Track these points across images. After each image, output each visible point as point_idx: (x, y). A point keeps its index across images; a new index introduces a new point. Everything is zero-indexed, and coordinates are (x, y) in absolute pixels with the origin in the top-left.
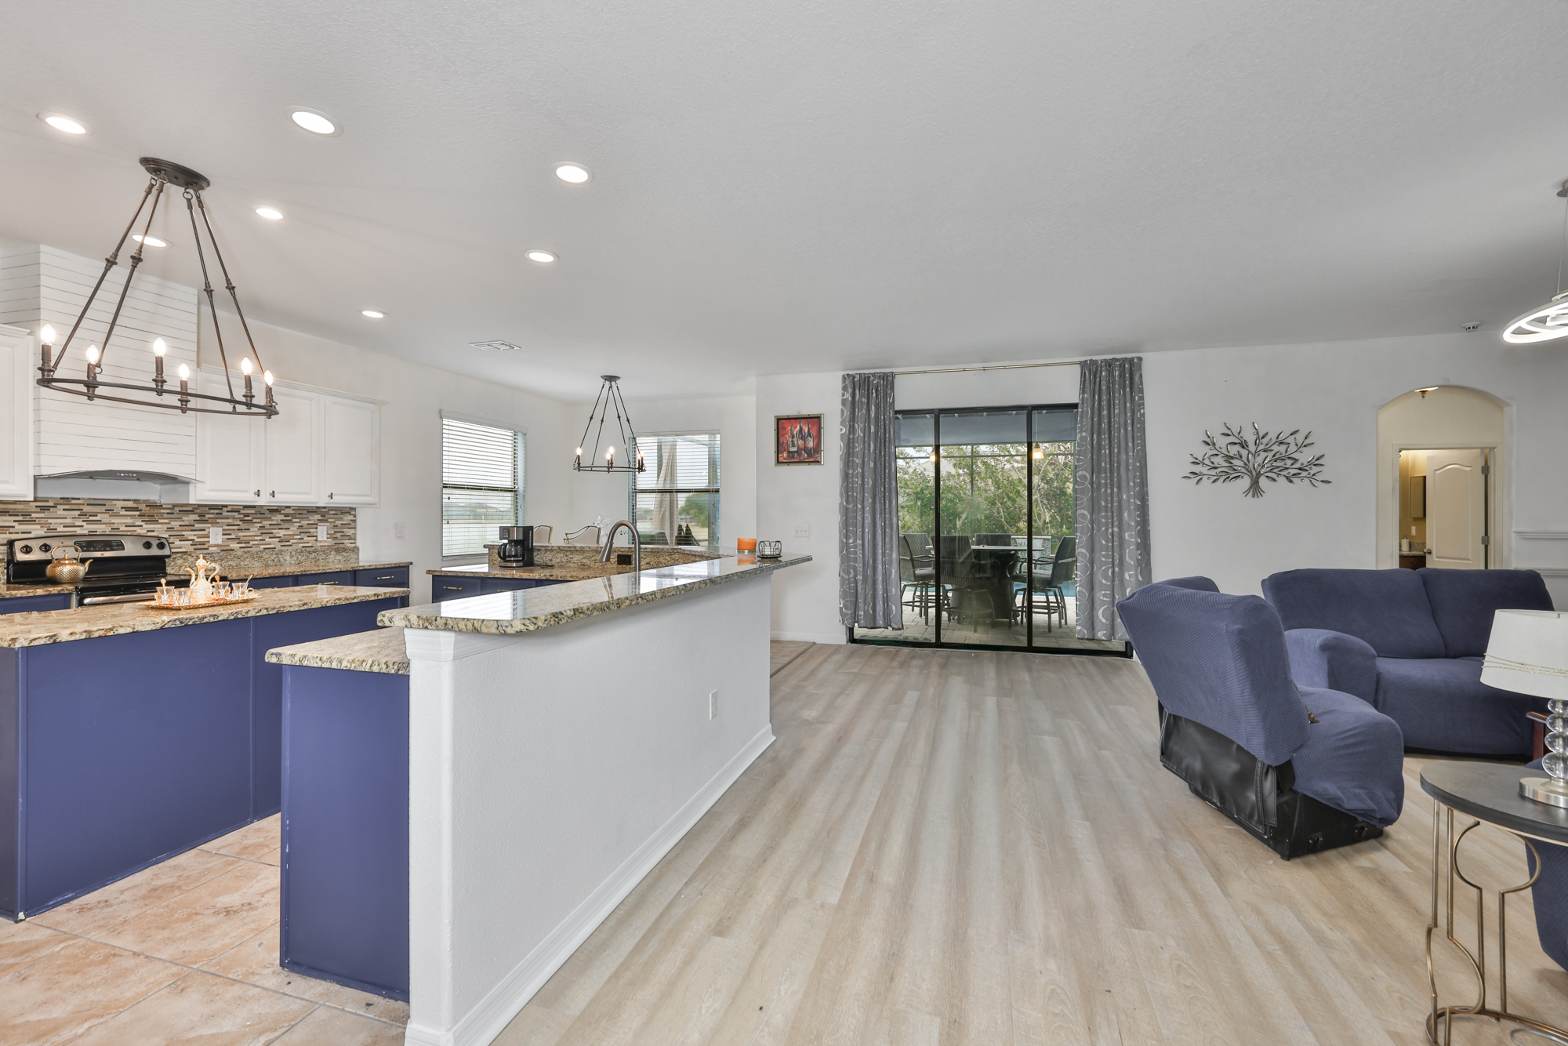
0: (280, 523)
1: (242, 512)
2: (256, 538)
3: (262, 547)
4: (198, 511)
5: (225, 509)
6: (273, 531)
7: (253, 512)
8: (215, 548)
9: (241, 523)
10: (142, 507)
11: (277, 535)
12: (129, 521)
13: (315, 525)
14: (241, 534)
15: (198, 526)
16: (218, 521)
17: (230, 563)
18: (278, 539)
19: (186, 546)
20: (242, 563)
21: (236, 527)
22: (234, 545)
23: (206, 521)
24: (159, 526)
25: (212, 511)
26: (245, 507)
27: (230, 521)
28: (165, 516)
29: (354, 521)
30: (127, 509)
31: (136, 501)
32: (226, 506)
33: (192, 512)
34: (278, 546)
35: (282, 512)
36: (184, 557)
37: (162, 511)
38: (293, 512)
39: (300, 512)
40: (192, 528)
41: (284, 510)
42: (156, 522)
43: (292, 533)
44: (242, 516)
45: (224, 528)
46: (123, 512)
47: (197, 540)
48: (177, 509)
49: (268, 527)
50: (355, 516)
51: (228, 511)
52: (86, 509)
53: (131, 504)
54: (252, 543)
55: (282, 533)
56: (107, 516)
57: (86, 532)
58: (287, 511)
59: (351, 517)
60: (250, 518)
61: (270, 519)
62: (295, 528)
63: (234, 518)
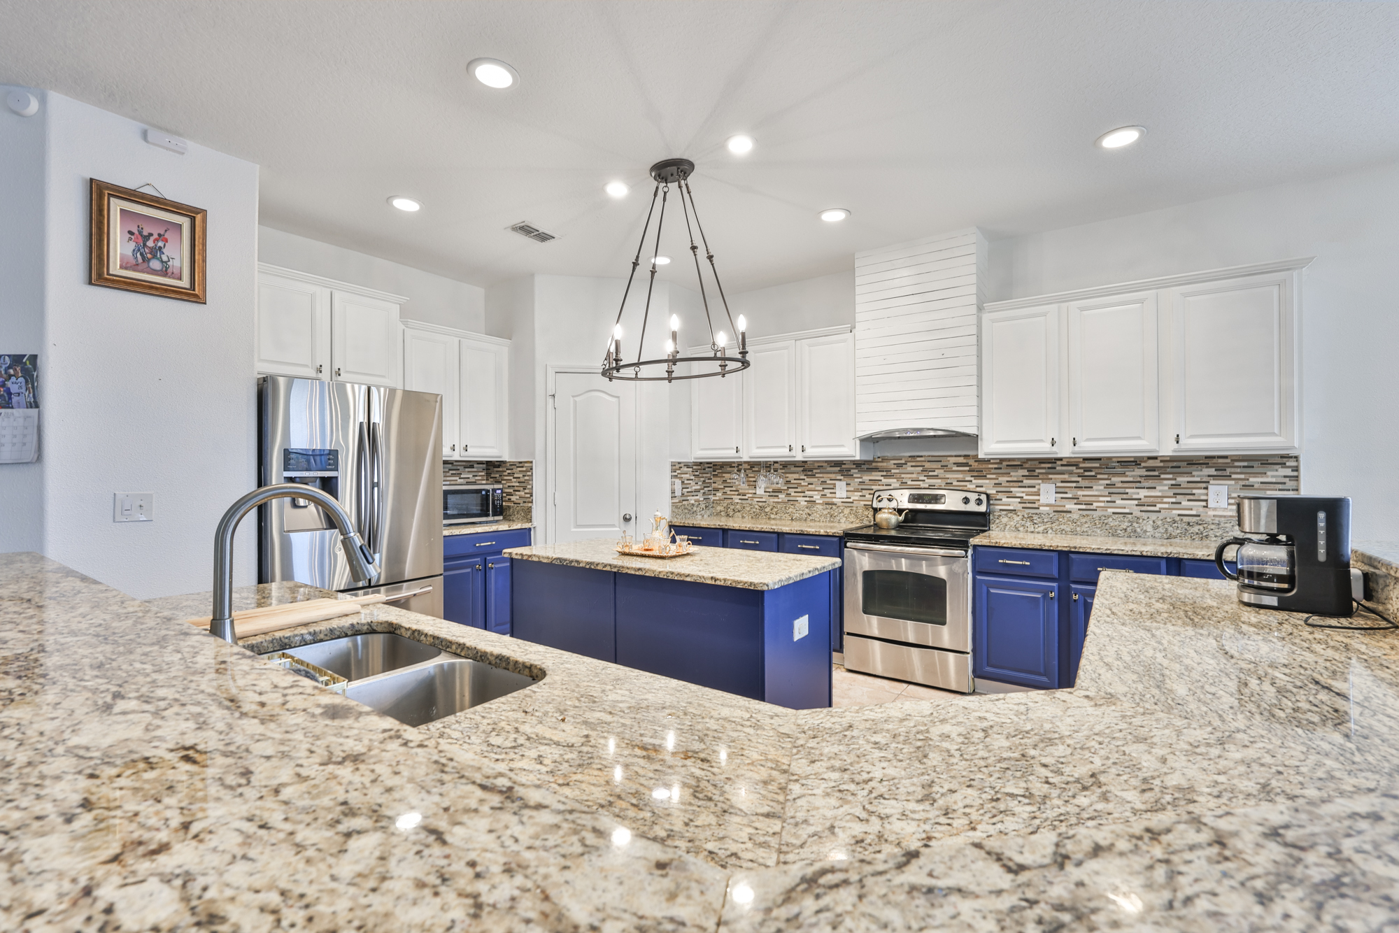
0: (1139, 479)
1: (1081, 465)
2: (1101, 499)
3: (1111, 510)
4: (1027, 466)
5: (1059, 463)
6: (1127, 490)
7: (1098, 465)
8: (1047, 508)
9: (1080, 479)
10: (971, 462)
11: (1135, 497)
12: (960, 476)
13: (1205, 484)
14: (1080, 493)
15: (1027, 482)
16: (1050, 476)
17: (1062, 527)
18: (1136, 502)
19: (1014, 504)
20: (1078, 529)
21: (1074, 485)
22: (1070, 506)
23: (1036, 477)
24: (987, 481)
25: (1043, 465)
26: (1085, 459)
27: (1066, 477)
28: (993, 471)
29: (1296, 478)
30: (959, 465)
31: (966, 456)
32: (1061, 459)
33: (1021, 466)
34: (1136, 511)
35: (1143, 464)
36: (1010, 515)
37: (990, 466)
38: (1162, 464)
39: (1175, 464)
40: (1020, 484)
41: (1145, 462)
42: (984, 477)
43: (1160, 494)
44: (1082, 471)
45: (1059, 484)
46: (955, 468)
47: (1025, 497)
48: (1005, 463)
49: (1120, 485)
50: (1296, 469)
51: (1062, 465)
52: (928, 465)
53: (961, 460)
54: (1095, 504)
55: (1143, 493)
56: (942, 471)
57: (927, 486)
58: (1151, 463)
59: (1289, 472)
60: (1093, 473)
61: (1123, 474)
62: (1166, 488)
63: (1071, 473)
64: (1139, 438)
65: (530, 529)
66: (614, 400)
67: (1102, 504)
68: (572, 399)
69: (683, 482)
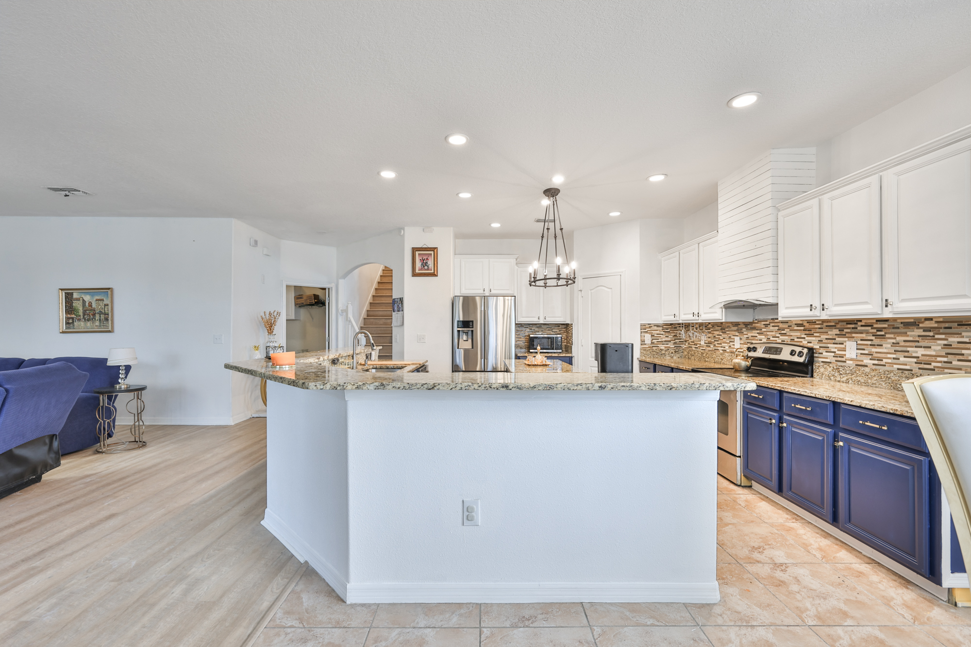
0: (917, 339)
1: (875, 326)
2: (889, 356)
3: (896, 366)
4: (838, 326)
5: (859, 324)
6: (909, 349)
7: (886, 326)
8: (851, 362)
9: (873, 338)
10: (805, 323)
11: (914, 355)
14: (874, 350)
15: (838, 340)
16: (854, 335)
17: (859, 378)
18: (915, 360)
19: (830, 357)
20: (869, 381)
21: (869, 343)
22: (867, 361)
23: (843, 336)
24: (814, 338)
25: (849, 326)
26: (879, 321)
27: (864, 336)
28: (818, 330)
32: (860, 321)
33: (835, 327)
34: (915, 368)
35: (921, 325)
36: (825, 366)
37: (816, 326)
38: (936, 325)
39: (947, 325)
40: (834, 341)
41: (922, 323)
42: (811, 335)
43: (933, 353)
44: (875, 331)
45: (859, 342)
46: (796, 328)
47: (838, 352)
48: (825, 324)
49: (902, 344)
51: (862, 326)
52: (781, 325)
54: (885, 360)
55: (920, 352)
56: (788, 330)
57: (779, 341)
58: (927, 324)
60: (882, 333)
61: (905, 334)
62: (939, 348)
63: (867, 332)
64: (866, 303)
65: (572, 357)
66: (609, 290)
67: (889, 361)
68: (590, 291)
69: (652, 336)
